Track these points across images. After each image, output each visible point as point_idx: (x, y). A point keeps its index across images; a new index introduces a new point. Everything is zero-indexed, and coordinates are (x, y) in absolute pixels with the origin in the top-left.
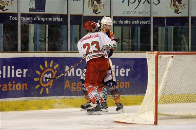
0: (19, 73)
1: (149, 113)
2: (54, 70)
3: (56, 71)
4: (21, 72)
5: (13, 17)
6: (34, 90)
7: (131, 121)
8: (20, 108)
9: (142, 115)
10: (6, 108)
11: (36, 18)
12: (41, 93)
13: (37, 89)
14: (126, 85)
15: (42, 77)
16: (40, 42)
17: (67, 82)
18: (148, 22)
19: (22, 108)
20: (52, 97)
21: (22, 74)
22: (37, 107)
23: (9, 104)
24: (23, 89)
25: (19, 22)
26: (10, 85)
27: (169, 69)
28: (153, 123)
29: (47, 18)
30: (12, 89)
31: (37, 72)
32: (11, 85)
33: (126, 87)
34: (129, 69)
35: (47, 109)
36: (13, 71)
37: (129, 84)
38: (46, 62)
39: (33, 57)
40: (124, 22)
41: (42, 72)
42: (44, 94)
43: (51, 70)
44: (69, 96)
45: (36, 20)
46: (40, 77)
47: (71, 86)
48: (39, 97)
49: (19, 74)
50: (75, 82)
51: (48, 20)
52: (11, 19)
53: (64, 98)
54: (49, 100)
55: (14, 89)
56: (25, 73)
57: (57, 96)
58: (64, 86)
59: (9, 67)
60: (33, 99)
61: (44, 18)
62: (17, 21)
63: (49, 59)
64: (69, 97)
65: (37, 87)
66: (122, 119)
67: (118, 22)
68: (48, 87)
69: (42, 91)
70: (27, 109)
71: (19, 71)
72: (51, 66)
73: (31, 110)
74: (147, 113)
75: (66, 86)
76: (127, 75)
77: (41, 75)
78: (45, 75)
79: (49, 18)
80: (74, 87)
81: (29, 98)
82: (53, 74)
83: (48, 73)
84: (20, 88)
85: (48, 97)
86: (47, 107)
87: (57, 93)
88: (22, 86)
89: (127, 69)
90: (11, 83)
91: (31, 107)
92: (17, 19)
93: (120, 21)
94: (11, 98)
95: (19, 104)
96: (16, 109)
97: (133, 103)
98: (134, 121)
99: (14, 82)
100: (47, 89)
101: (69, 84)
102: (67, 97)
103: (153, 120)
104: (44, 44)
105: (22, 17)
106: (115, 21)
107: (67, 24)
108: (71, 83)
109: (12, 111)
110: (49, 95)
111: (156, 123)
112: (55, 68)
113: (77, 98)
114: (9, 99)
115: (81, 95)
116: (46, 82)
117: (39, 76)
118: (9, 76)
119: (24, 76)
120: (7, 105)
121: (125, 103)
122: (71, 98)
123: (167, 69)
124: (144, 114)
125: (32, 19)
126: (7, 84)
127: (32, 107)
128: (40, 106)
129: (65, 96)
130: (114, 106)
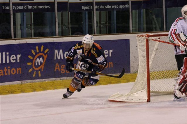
0: (14, 58)
1: (141, 92)
2: (45, 54)
3: (47, 55)
4: (15, 58)
5: (5, 6)
6: (27, 74)
7: (126, 100)
8: (16, 91)
9: (135, 93)
10: (3, 92)
11: (26, 6)
12: (34, 76)
13: (30, 73)
14: (110, 65)
15: (34, 61)
16: (26, 28)
17: (57, 65)
18: (127, 5)
19: (18, 91)
20: (44, 80)
21: (16, 59)
22: (31, 89)
23: (5, 88)
24: (17, 73)
25: (11, 11)
26: (5, 70)
27: (157, 49)
28: (146, 101)
29: (36, 6)
30: (8, 74)
31: (29, 57)
32: (7, 70)
33: (110, 67)
34: (112, 50)
35: (40, 91)
36: (8, 57)
37: (112, 64)
38: (37, 47)
39: (25, 43)
40: (105, 7)
41: (34, 56)
42: (37, 77)
43: (42, 55)
44: (60, 77)
45: (26, 8)
46: (33, 61)
47: (60, 68)
48: (32, 80)
49: (13, 60)
50: (64, 65)
51: (37, 8)
52: (3, 9)
53: (55, 80)
54: (41, 82)
55: (9, 74)
56: (18, 58)
57: (49, 78)
58: (55, 69)
59: (4, 53)
60: (27, 82)
61: (33, 6)
62: (9, 10)
63: (39, 45)
64: (59, 79)
65: (30, 71)
66: (117, 98)
67: (100, 7)
68: (40, 70)
69: (35, 74)
70: (22, 91)
71: (13, 57)
72: (42, 50)
73: (26, 92)
74: (140, 91)
75: (56, 69)
76: (110, 55)
77: (33, 60)
78: (36, 59)
79: (38, 6)
80: (63, 69)
81: (23, 82)
82: (44, 58)
83: (39, 57)
84: (15, 72)
85: (41, 80)
86: (40, 89)
87: (48, 76)
88: (16, 70)
89: (110, 50)
90: (6, 69)
91: (25, 90)
92: (9, 9)
93: (102, 6)
94: (7, 82)
95: (14, 87)
96: (12, 92)
97: (117, 81)
98: (128, 99)
99: (9, 67)
100: (39, 72)
101: (58, 66)
102: (58, 78)
103: (146, 98)
104: (30, 30)
105: (13, 7)
106: (97, 6)
107: (54, 11)
108: (60, 66)
109: (9, 94)
110: (42, 78)
111: (149, 101)
112: (46, 52)
113: (66, 79)
114: (5, 83)
115: (70, 76)
116: (38, 66)
117: (31, 61)
118: (4, 62)
119: (18, 61)
120: (4, 89)
121: (109, 82)
122: (61, 80)
123: (155, 49)
124: (137, 93)
125: (23, 8)
126: (3, 69)
127: (27, 90)
128: (34, 89)
129: (56, 78)
130: (99, 85)
